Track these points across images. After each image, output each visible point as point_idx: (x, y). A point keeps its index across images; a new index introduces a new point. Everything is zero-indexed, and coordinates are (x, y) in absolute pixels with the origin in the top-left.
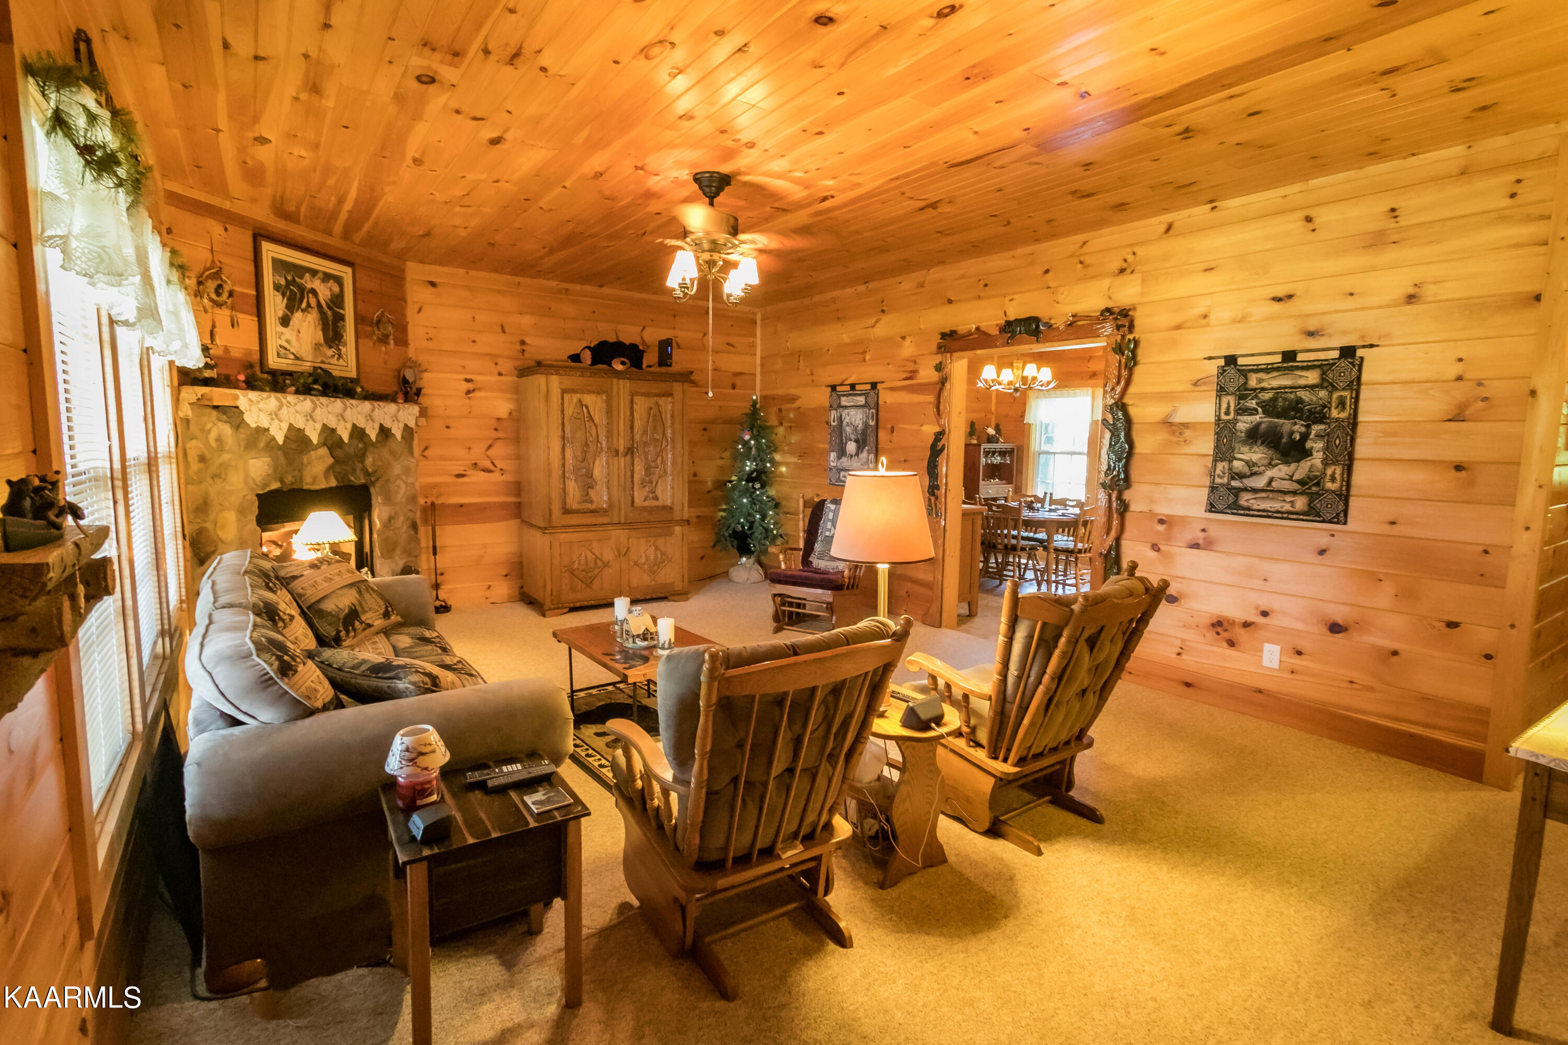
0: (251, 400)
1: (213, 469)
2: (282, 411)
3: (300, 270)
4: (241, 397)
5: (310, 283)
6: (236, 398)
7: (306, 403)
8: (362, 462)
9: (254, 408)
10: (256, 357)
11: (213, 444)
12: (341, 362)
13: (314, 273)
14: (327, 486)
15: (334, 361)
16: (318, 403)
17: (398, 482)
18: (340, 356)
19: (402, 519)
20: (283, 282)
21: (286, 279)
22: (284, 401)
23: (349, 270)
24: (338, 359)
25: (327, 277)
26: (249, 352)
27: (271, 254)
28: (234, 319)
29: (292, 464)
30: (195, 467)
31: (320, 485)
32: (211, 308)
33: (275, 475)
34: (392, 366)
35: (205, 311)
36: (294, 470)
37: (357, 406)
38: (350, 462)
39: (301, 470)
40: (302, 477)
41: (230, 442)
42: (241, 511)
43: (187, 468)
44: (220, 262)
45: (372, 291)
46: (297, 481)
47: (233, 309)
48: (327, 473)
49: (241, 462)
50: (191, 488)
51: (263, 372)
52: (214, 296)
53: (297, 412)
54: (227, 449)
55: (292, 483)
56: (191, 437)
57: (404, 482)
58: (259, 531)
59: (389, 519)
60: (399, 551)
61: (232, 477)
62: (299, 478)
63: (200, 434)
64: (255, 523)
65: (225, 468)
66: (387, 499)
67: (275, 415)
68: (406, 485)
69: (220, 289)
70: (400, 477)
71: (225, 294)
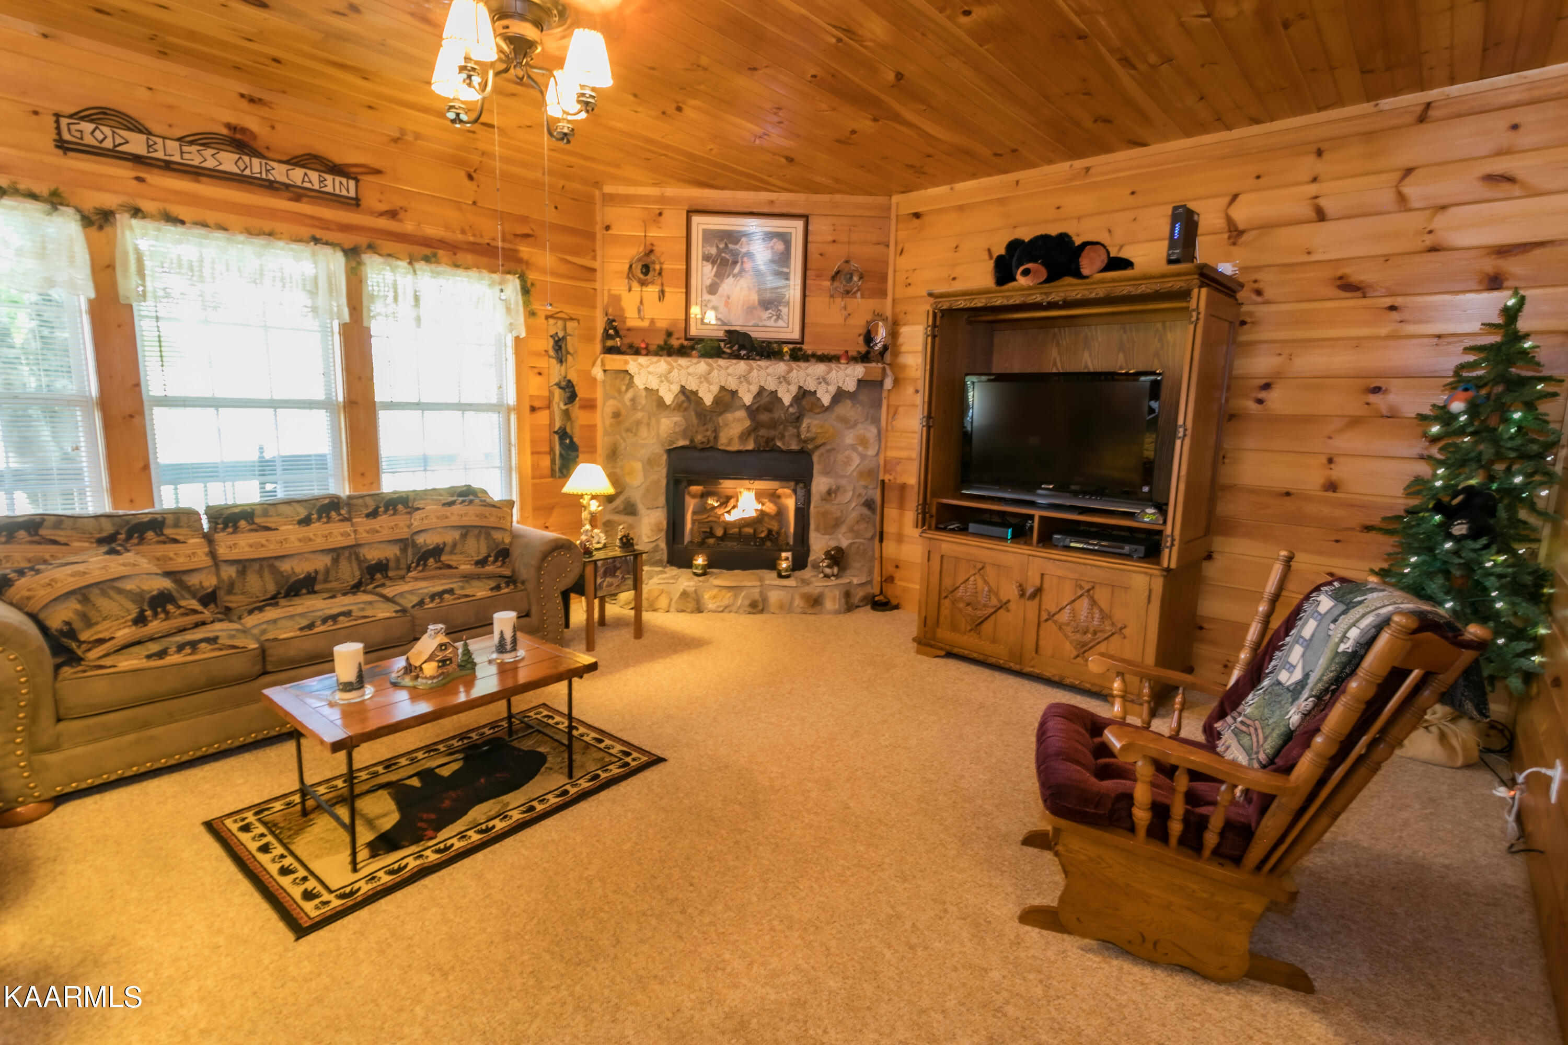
0: (641, 365)
1: (626, 425)
2: (672, 374)
3: (733, 236)
4: (631, 362)
5: (746, 247)
6: (627, 362)
8: (798, 428)
9: (644, 372)
10: (682, 325)
11: (628, 404)
12: (780, 323)
13: (751, 235)
14: (741, 448)
15: (771, 323)
16: (715, 365)
17: (847, 453)
18: (779, 317)
19: (850, 494)
20: (713, 251)
21: (718, 247)
22: (675, 364)
23: (800, 224)
24: (776, 320)
25: (770, 236)
26: (674, 322)
27: (701, 227)
28: (662, 293)
29: (704, 425)
30: (609, 421)
31: (735, 447)
32: (636, 287)
33: (684, 433)
34: (859, 322)
35: (630, 290)
36: (707, 430)
37: (767, 367)
38: (781, 427)
39: (716, 431)
40: (716, 438)
41: (643, 402)
42: (650, 463)
43: (603, 422)
44: (652, 245)
45: (834, 241)
46: (709, 441)
47: (662, 285)
48: (744, 436)
49: (653, 420)
50: (606, 438)
51: (687, 339)
52: (642, 276)
53: (689, 374)
54: (640, 407)
55: (703, 443)
56: (607, 397)
57: (860, 454)
58: (664, 482)
59: (829, 492)
60: (843, 529)
61: (644, 432)
62: (712, 438)
63: (616, 395)
64: (660, 474)
65: (638, 423)
66: (826, 472)
67: (665, 378)
68: (863, 457)
69: (646, 269)
70: (853, 448)
71: (651, 273)
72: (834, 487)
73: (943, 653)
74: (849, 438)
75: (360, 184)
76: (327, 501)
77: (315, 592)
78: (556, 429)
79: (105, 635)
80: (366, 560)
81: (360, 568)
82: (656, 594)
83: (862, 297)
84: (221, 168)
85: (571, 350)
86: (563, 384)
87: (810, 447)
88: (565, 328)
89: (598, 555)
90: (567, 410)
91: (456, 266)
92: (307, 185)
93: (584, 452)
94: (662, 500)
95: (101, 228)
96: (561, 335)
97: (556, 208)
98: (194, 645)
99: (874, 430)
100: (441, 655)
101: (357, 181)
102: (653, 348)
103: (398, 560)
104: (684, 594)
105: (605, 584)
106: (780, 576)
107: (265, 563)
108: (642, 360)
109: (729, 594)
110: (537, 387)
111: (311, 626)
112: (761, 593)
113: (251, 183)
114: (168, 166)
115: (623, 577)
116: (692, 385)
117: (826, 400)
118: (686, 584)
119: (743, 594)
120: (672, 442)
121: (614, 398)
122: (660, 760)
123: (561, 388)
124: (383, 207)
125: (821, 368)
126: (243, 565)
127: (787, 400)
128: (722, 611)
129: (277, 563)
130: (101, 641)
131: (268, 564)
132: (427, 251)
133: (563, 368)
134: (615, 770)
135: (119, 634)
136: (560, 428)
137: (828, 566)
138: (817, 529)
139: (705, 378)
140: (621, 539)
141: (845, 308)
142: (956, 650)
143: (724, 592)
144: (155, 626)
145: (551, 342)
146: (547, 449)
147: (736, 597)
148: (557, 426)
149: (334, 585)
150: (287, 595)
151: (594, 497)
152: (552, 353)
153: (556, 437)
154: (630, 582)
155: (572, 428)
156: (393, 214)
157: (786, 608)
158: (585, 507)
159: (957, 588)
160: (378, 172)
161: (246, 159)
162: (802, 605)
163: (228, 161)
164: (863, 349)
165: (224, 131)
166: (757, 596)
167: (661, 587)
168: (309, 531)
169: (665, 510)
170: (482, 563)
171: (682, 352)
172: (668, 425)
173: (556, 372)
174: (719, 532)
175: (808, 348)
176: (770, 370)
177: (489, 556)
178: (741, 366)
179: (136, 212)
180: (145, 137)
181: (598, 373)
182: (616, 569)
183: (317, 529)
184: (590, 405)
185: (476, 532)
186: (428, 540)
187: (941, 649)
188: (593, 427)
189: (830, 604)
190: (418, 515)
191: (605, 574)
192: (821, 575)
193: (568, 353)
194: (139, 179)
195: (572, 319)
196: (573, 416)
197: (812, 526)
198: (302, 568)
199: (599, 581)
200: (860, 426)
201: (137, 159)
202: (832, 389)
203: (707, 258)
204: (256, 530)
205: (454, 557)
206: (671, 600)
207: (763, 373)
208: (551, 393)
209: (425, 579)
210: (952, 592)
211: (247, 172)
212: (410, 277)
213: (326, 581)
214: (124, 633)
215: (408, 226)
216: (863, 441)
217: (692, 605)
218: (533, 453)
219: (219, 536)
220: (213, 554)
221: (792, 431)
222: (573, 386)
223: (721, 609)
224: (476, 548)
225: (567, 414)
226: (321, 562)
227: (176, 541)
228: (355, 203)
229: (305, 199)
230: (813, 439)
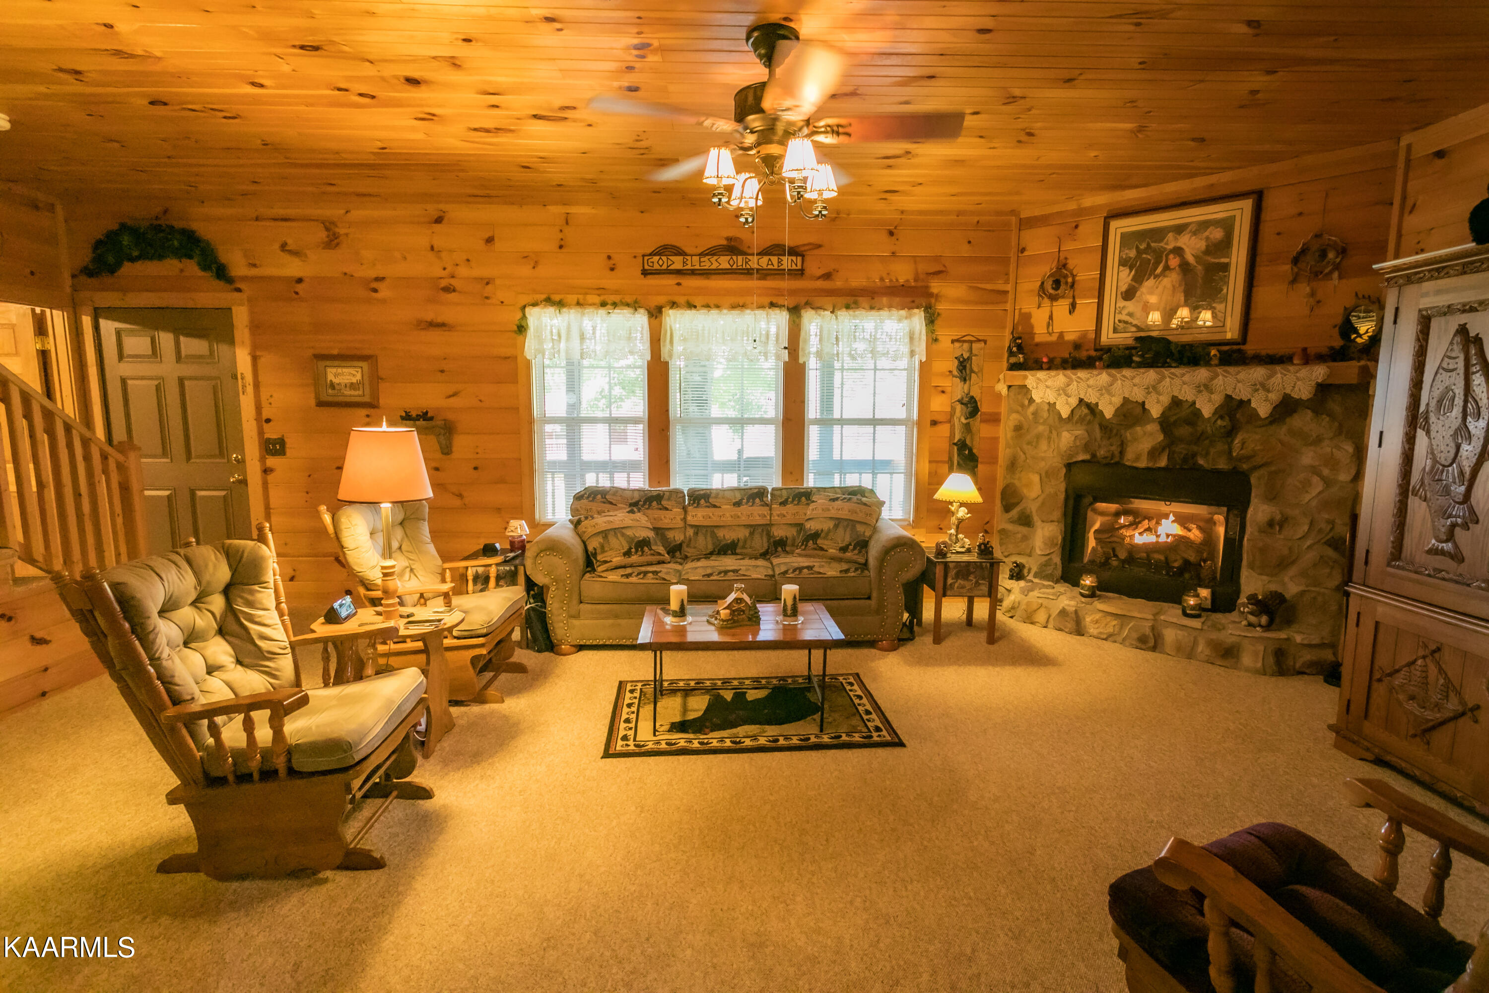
0: (1039, 379)
1: (1028, 438)
2: (1071, 387)
3: (1158, 234)
4: (1030, 377)
5: (1171, 242)
6: (1026, 377)
7: (1102, 377)
8: (1230, 444)
9: (1041, 386)
10: (1092, 336)
13: (1179, 229)
14: (1150, 465)
17: (1303, 476)
19: (1305, 528)
20: (1132, 253)
21: (1137, 248)
22: (1074, 377)
23: (1248, 203)
25: (1205, 225)
26: (1084, 334)
27: (1120, 231)
28: (1073, 306)
29: (1109, 438)
30: (1010, 434)
31: (1142, 464)
32: (1046, 302)
33: (1086, 447)
34: (1333, 311)
35: (1039, 307)
36: (1111, 445)
37: (1183, 375)
38: (1207, 442)
39: (1123, 445)
40: (1122, 453)
41: (1045, 415)
42: (1047, 476)
43: (1006, 434)
44: (1066, 258)
45: (1300, 214)
46: (1113, 456)
47: (1074, 297)
48: (1153, 453)
49: (1054, 433)
50: (1008, 450)
51: (1096, 350)
52: (1052, 291)
53: (1089, 386)
54: (1041, 421)
55: (1106, 458)
56: (1012, 411)
57: (1323, 478)
58: (1062, 496)
59: (1271, 524)
60: (1293, 571)
61: (1044, 446)
62: (1117, 453)
63: (1020, 409)
64: (1058, 487)
65: (1038, 437)
66: (1272, 496)
67: (1064, 391)
68: (1328, 483)
69: (1057, 284)
70: (1314, 470)
71: (1063, 287)
72: (1278, 517)
73: (1371, 757)
74: (1308, 458)
75: (807, 258)
76: (756, 491)
77: (736, 554)
78: (956, 441)
79: (608, 559)
80: (774, 537)
81: (768, 541)
82: (1035, 607)
83: (1340, 277)
84: (720, 267)
85: (975, 369)
86: (966, 400)
87: (1245, 466)
88: (971, 350)
89: (952, 558)
90: (968, 423)
91: (872, 308)
92: (770, 267)
93: (982, 463)
94: (1057, 514)
95: (656, 317)
96: (966, 356)
97: (969, 242)
98: (645, 573)
99: (1349, 448)
100: (736, 607)
101: (803, 256)
102: (1058, 361)
103: (794, 539)
104: (1063, 613)
105: (956, 585)
106: (1185, 614)
107: (709, 529)
108: (1041, 374)
109: (1115, 622)
110: (939, 404)
111: (709, 575)
112: (1153, 628)
113: (736, 273)
114: (693, 273)
115: (977, 582)
116: (1092, 397)
117: (1263, 409)
118: (1067, 602)
119: (1130, 625)
120: (1071, 456)
121: (1018, 412)
122: (901, 744)
123: (962, 404)
124: (820, 272)
125: (1258, 372)
126: (697, 528)
127: (1207, 411)
128: (1106, 639)
129: (716, 530)
130: (606, 562)
131: (711, 529)
132: (850, 300)
133: (966, 387)
134: (857, 738)
135: (614, 560)
136: (959, 440)
137: (1252, 613)
138: (1251, 566)
139: (1106, 390)
140: (979, 546)
141: (1313, 294)
142: (1388, 758)
143: (1109, 618)
144: (635, 559)
145: (956, 363)
146: (947, 459)
147: (1122, 627)
148: (957, 438)
149: (749, 551)
150: (719, 554)
151: (962, 505)
152: (955, 373)
153: (956, 448)
154: (985, 589)
155: (972, 440)
156: (827, 276)
157: (1187, 652)
158: (953, 514)
159: (1398, 671)
160: (819, 246)
161: (734, 258)
162: (1207, 652)
163: (724, 262)
164: (1338, 343)
165: (725, 242)
166: (1148, 631)
167: (1040, 601)
168: (738, 511)
169: (1062, 526)
170: (844, 549)
171: (1087, 364)
172: (1067, 438)
173: (958, 389)
174: (1123, 555)
175: (1250, 348)
176: (1186, 378)
177: (850, 544)
178: (1151, 375)
179: (674, 305)
180: (682, 257)
181: (1002, 388)
182: (969, 573)
183: (745, 509)
184: (994, 419)
185: (845, 523)
186: (812, 526)
187: (1368, 750)
188: (995, 440)
189: (1247, 660)
190: (812, 506)
191: (957, 576)
192: (1244, 623)
193: (972, 371)
194: (679, 284)
195: (979, 340)
196: (974, 429)
197: (1244, 563)
198: (729, 536)
199: (950, 581)
200: (1326, 442)
201: (678, 272)
202: (1275, 397)
203: (1123, 263)
204: (708, 507)
205: (826, 542)
206: (1049, 616)
207: (1177, 381)
208: (953, 409)
209: (806, 556)
210: (1390, 675)
211: (734, 267)
212: (834, 321)
213: (744, 547)
214: (617, 560)
215: (838, 283)
216: (1332, 462)
217: (1071, 625)
218: (930, 462)
219: (690, 508)
220: (684, 519)
221: (1220, 446)
222: (976, 402)
223: (1105, 636)
224: (844, 537)
225: (967, 428)
226: (742, 534)
227: (667, 509)
228: (800, 273)
229: (769, 278)
230: (1248, 458)
